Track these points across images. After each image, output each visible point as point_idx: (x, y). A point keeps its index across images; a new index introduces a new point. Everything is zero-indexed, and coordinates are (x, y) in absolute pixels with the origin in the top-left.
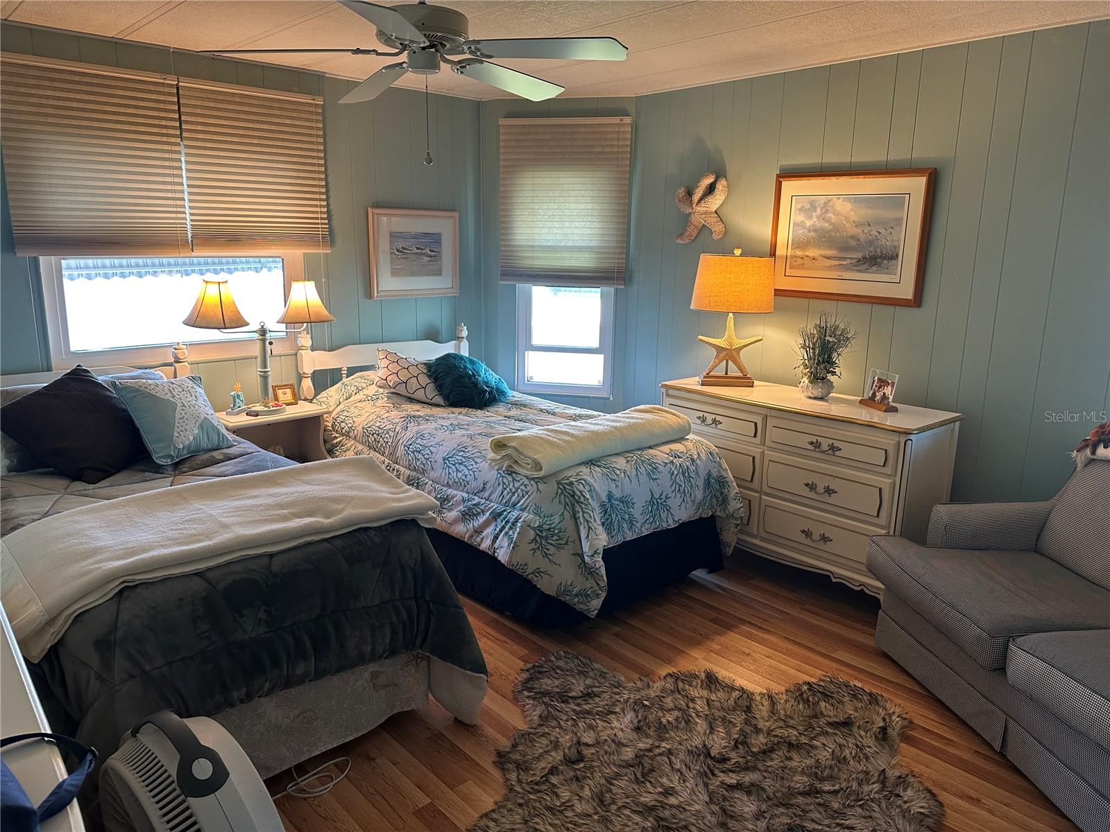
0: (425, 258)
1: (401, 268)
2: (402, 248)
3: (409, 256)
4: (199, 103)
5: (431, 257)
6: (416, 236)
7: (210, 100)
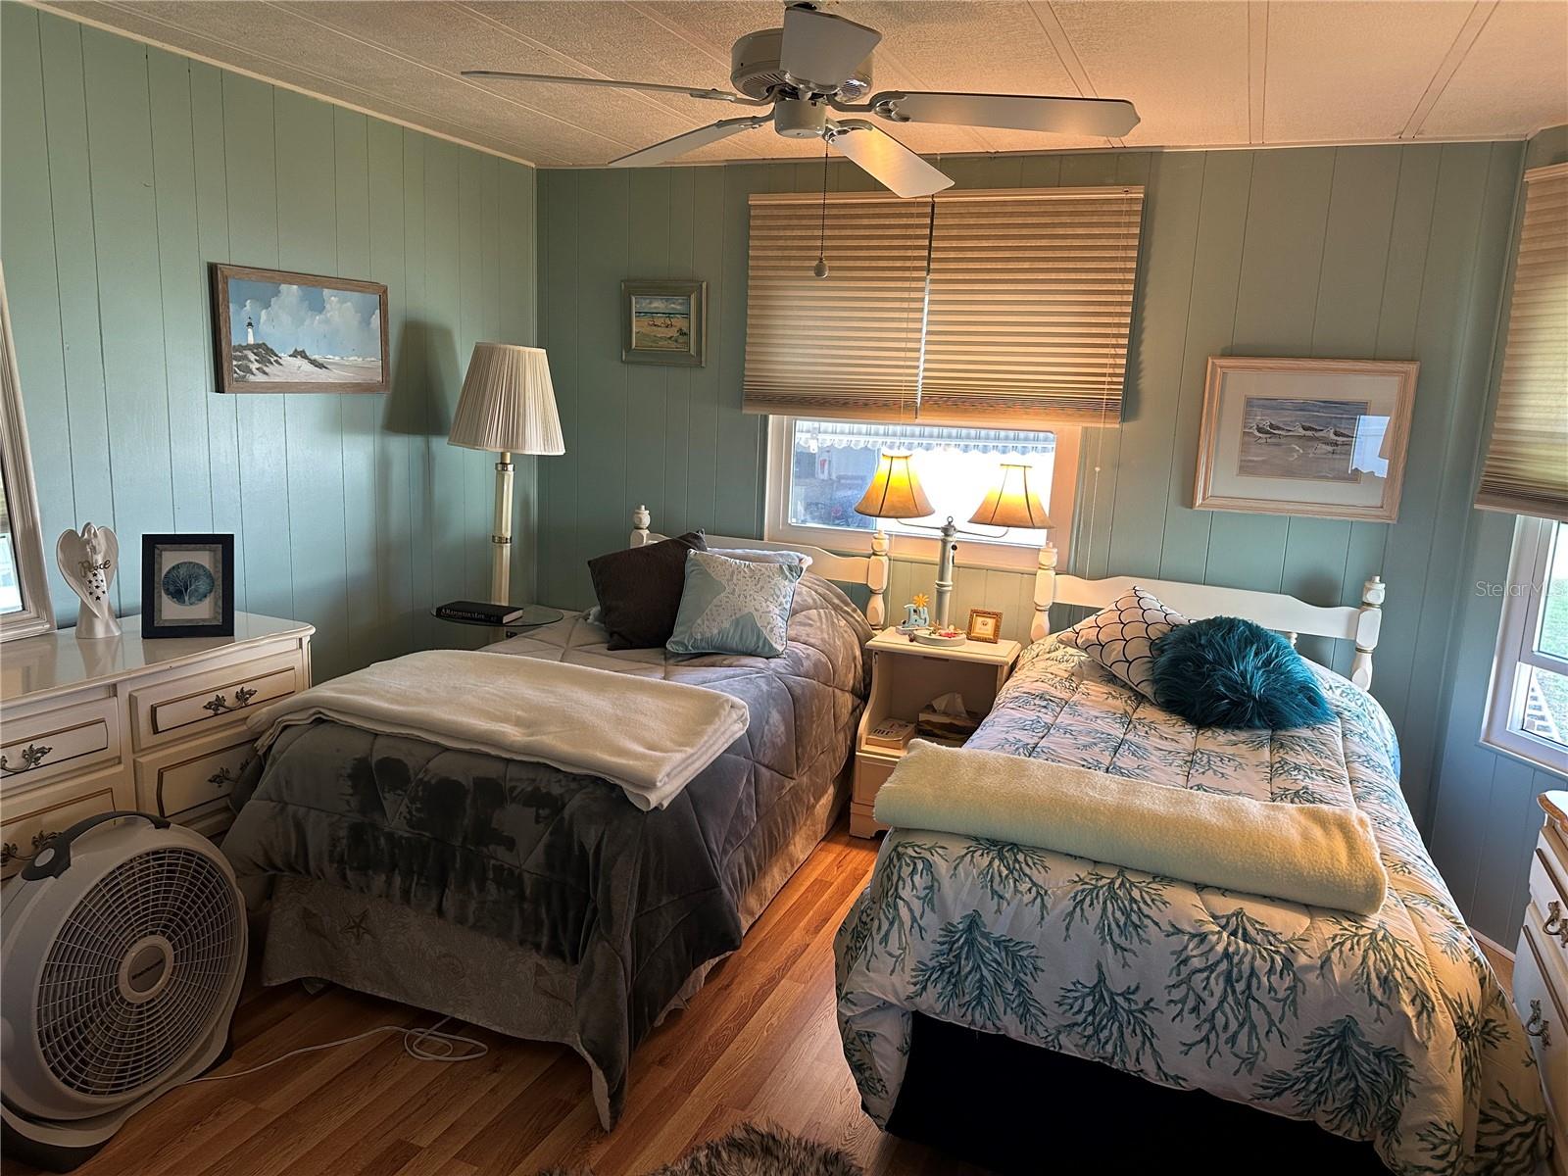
0: (1324, 446)
1: (1263, 462)
2: (1271, 426)
3: (1283, 441)
4: (957, 221)
5: (1337, 445)
6: (1303, 407)
7: (972, 215)
